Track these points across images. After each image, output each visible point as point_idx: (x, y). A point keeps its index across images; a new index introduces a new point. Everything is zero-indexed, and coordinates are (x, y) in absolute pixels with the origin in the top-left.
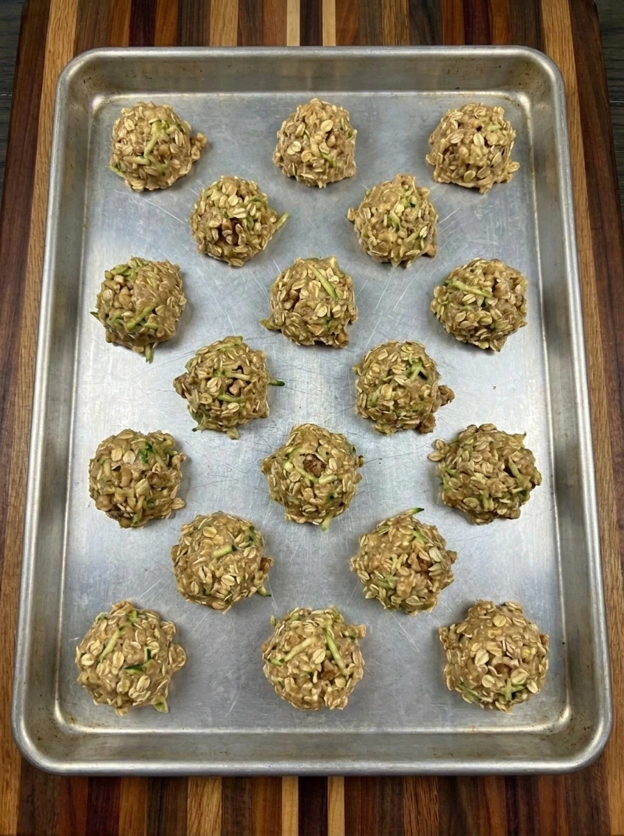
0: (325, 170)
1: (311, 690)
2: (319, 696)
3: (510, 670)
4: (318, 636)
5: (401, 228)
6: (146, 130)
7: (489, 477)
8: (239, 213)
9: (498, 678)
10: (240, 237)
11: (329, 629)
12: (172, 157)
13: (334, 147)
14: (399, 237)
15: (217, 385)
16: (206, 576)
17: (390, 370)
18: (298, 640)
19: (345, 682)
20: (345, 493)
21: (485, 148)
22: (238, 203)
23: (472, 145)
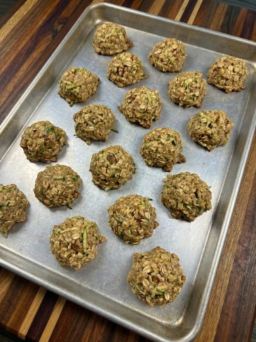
0: (168, 64)
1: (65, 252)
2: (68, 256)
3: (159, 281)
4: (81, 228)
5: (188, 88)
6: (110, 30)
7: (185, 193)
8: (129, 64)
9: (152, 283)
10: (125, 73)
11: (88, 227)
12: (115, 43)
13: (175, 56)
14: (185, 92)
15: (88, 116)
16: (46, 184)
17: (160, 136)
18: (71, 226)
19: (83, 256)
20: (121, 177)
21: (232, 72)
22: (130, 61)
23: (227, 69)
